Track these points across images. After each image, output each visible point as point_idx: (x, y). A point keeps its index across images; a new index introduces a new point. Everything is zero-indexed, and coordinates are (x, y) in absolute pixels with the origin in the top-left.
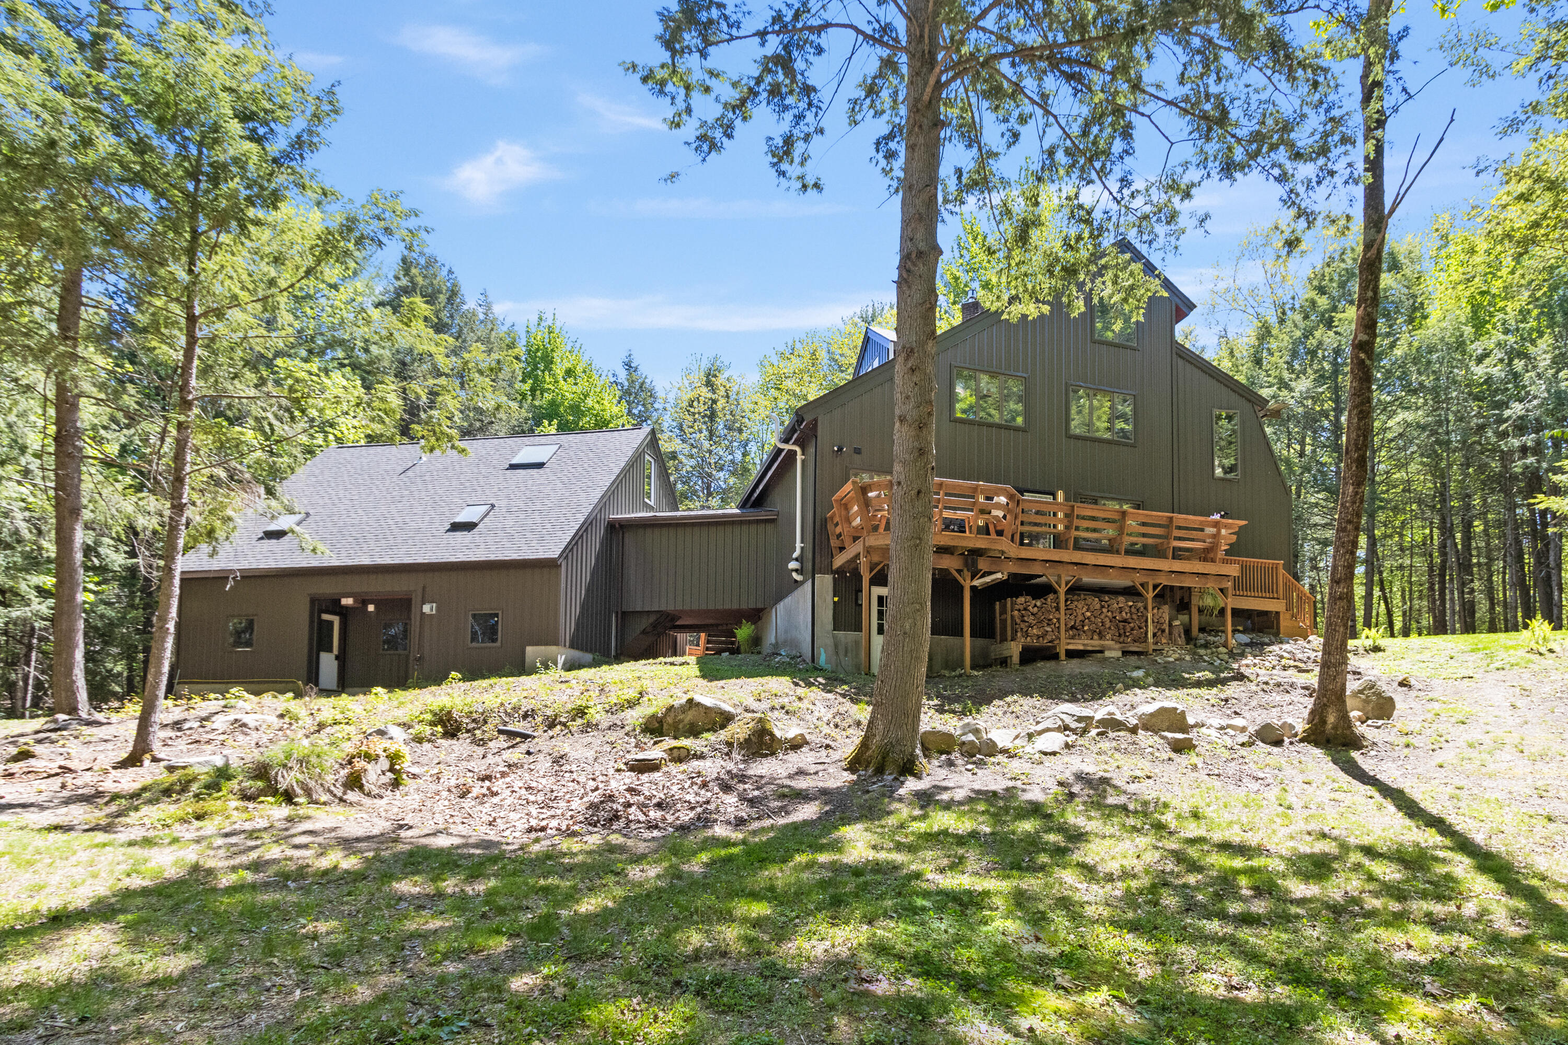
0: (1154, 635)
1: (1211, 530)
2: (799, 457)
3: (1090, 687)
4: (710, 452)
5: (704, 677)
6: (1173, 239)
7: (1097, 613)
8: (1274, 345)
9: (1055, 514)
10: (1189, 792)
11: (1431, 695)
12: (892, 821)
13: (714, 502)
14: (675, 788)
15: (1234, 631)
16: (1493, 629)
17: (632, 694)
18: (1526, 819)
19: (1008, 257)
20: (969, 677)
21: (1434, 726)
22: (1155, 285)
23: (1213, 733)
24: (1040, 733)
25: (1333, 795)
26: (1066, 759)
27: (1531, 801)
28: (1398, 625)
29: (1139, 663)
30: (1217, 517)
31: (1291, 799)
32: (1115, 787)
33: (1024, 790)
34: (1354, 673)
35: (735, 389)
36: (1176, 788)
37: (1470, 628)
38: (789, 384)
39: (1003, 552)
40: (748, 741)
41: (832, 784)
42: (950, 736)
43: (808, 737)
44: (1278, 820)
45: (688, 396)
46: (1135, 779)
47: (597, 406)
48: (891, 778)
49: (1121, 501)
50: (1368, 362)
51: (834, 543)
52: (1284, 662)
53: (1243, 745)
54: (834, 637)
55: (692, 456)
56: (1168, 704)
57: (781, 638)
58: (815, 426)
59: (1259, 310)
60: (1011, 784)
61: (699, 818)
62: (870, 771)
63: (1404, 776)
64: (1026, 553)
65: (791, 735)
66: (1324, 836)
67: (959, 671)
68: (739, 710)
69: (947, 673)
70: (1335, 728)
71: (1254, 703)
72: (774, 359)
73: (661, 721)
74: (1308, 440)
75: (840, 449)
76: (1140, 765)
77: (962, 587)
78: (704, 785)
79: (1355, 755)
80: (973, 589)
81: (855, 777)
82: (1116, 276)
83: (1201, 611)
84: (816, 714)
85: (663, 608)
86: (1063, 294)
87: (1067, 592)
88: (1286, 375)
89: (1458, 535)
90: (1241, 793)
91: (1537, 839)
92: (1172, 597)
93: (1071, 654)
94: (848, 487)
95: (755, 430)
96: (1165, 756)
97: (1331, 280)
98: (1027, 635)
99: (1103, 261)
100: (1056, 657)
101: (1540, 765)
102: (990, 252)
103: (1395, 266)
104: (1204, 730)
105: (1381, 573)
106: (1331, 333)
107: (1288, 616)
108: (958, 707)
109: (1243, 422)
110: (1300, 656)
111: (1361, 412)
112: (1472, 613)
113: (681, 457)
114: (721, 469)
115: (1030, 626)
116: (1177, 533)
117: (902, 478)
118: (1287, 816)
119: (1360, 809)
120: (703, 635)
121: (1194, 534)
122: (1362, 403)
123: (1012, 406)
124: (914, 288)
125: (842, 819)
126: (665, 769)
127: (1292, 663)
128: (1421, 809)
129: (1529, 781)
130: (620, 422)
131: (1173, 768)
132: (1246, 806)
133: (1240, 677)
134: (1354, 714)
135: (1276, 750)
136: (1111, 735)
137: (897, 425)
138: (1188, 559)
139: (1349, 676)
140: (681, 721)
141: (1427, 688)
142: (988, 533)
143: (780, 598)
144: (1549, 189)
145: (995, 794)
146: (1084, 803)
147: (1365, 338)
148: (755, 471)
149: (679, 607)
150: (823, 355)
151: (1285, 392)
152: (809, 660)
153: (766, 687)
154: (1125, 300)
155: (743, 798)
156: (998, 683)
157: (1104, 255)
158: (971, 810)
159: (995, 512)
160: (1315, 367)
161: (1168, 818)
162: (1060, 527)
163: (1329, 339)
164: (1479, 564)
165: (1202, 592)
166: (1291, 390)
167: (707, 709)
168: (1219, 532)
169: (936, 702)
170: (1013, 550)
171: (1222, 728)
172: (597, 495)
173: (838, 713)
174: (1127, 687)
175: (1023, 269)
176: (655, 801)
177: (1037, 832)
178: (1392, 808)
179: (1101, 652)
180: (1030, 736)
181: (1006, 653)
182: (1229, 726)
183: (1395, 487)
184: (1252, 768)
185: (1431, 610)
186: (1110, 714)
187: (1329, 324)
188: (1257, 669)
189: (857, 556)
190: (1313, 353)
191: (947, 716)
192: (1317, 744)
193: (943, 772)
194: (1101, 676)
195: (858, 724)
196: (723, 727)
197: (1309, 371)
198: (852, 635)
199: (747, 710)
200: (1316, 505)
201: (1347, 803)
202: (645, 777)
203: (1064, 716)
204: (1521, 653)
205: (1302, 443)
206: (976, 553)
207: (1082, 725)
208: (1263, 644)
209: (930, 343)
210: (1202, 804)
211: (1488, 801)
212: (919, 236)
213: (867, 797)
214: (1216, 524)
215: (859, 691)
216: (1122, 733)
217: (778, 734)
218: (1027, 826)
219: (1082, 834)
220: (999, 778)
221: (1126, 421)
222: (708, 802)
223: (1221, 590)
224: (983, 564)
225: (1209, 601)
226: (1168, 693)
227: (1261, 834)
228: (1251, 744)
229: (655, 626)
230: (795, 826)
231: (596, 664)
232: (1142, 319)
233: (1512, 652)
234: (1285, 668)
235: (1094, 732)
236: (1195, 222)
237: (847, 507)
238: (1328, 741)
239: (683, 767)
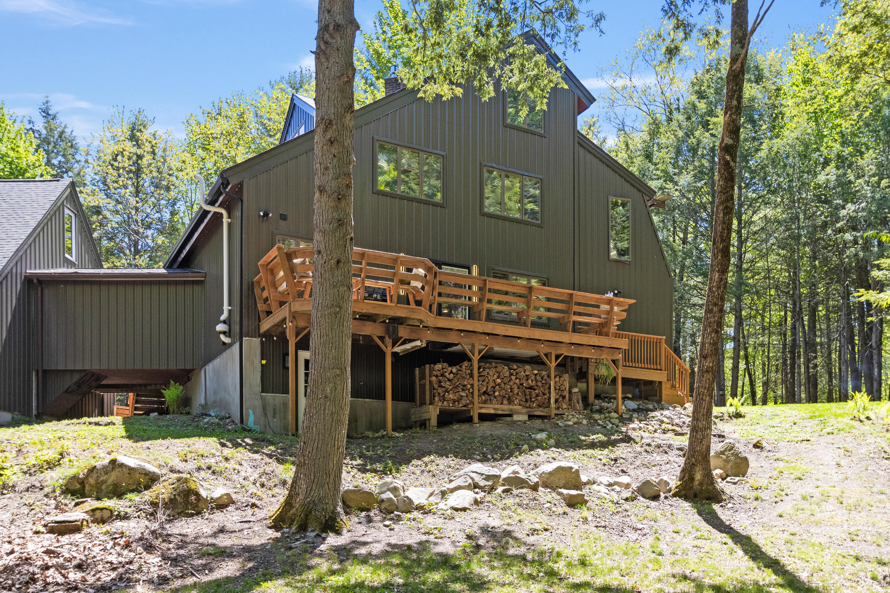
0: (556, 401)
1: (605, 307)
2: (226, 220)
3: (500, 448)
4: (137, 209)
5: (129, 437)
6: (572, 35)
7: (506, 380)
8: (663, 140)
9: (470, 287)
10: (579, 543)
11: (778, 455)
12: (311, 575)
13: (142, 260)
14: (96, 549)
15: (624, 398)
16: (830, 400)
17: (52, 455)
18: (840, 559)
19: (425, 38)
20: (391, 438)
21: (778, 482)
22: (556, 76)
23: (603, 489)
24: (452, 491)
25: (696, 543)
26: (475, 514)
27: (845, 544)
28: (759, 394)
29: (543, 426)
30: (610, 295)
31: (663, 547)
32: (516, 539)
33: (436, 544)
34: (720, 436)
35: (162, 146)
36: (569, 539)
37: (813, 398)
38: (216, 145)
39: (421, 321)
40: (173, 501)
41: (256, 541)
42: (370, 494)
43: (234, 497)
44: (650, 565)
45: (111, 148)
46: (534, 532)
47: (11, 153)
48: (313, 534)
49: (529, 277)
50: (732, 164)
51: (261, 307)
52: (664, 426)
53: (626, 499)
54: (262, 398)
55: (117, 212)
56: (564, 464)
57: (211, 398)
58: (241, 189)
59: (652, 108)
60: (424, 538)
61: (121, 579)
62: (294, 528)
63: (753, 524)
64: (443, 322)
65: (216, 494)
66: (685, 578)
67: (382, 433)
68: (164, 471)
69: (370, 434)
70: (701, 484)
71: (638, 462)
72: (202, 119)
73: (82, 483)
74: (690, 229)
75: (266, 215)
76: (539, 519)
77: (383, 354)
78: (127, 545)
79: (716, 507)
80: (395, 355)
81: (278, 535)
82: (522, 65)
83: (596, 380)
84: (243, 474)
85: (87, 367)
86: (475, 77)
87: (480, 360)
88: (671, 169)
89: (806, 318)
90: (622, 542)
91: (847, 575)
92: (573, 367)
93: (483, 418)
94: (273, 252)
95: (183, 188)
96: (560, 510)
97: (709, 87)
98: (443, 399)
99: (511, 50)
100: (470, 420)
101: (854, 513)
102: (407, 30)
103: (759, 79)
104: (595, 487)
105: (746, 349)
106: (707, 134)
107: (669, 385)
108: (379, 466)
109: (634, 211)
110: (677, 421)
111: (726, 208)
112: (815, 385)
113: (105, 212)
114: (149, 227)
115: (447, 391)
116: (576, 308)
117: (322, 247)
118: (657, 561)
119: (716, 553)
120: (131, 395)
121: (591, 310)
122: (727, 200)
123: (433, 182)
124: (332, 60)
125: (264, 575)
126: (86, 530)
127: (670, 427)
128: (762, 553)
129: (845, 527)
130: (39, 171)
131: (567, 521)
132: (625, 554)
133: (628, 439)
134: (717, 472)
135: (653, 504)
136: (515, 492)
137: (317, 195)
138: (586, 332)
139: (713, 439)
140: (104, 482)
141: (775, 449)
142: (408, 304)
143: (209, 359)
144: (875, 24)
145: (409, 547)
146: (489, 554)
147: (730, 142)
148: (183, 231)
149: (104, 367)
150: (250, 117)
151: (670, 185)
152: (237, 420)
153: (193, 448)
154: (531, 88)
155: (164, 558)
156: (416, 444)
157: (511, 44)
158: (387, 564)
159: (414, 283)
160: (697, 164)
161: (560, 566)
162: (475, 300)
163: (706, 140)
164: (821, 344)
165: (598, 362)
166: (676, 183)
167: (131, 469)
168: (612, 309)
169: (359, 462)
170: (432, 320)
171: (610, 485)
172: (11, 248)
173: (265, 473)
174: (532, 448)
175: (438, 50)
176: (74, 563)
177: (445, 582)
178: (741, 553)
179: (510, 416)
180: (443, 494)
181: (425, 416)
182: (616, 483)
183: (759, 274)
184: (633, 520)
185: (784, 382)
186: (515, 472)
187: (706, 125)
188: (641, 432)
189: (284, 321)
190: (694, 150)
191: (369, 475)
192: (686, 498)
193: (361, 529)
194: (509, 438)
195: (284, 483)
196: (147, 487)
197: (691, 168)
198: (280, 397)
199: (172, 471)
200: (695, 287)
201: (706, 549)
202: (65, 539)
203: (473, 475)
204: (847, 420)
205: (685, 232)
206: (397, 321)
207: (490, 483)
208: (648, 410)
209: (348, 116)
210: (589, 553)
211: (813, 545)
212: (336, 8)
213: (289, 553)
214: (610, 302)
215: (285, 451)
216: (524, 490)
217: (204, 493)
218: (436, 577)
219: (485, 583)
220: (414, 533)
221: (534, 202)
222: (131, 562)
223: (614, 361)
224: (403, 332)
225: (603, 371)
226: (567, 454)
227: (635, 578)
228: (633, 499)
229: (79, 385)
230: (218, 583)
231: (15, 423)
232: (545, 108)
233: (840, 419)
234: (665, 432)
235: (500, 489)
236: (590, 21)
237: (273, 272)
238: (695, 496)
239: (106, 527)
